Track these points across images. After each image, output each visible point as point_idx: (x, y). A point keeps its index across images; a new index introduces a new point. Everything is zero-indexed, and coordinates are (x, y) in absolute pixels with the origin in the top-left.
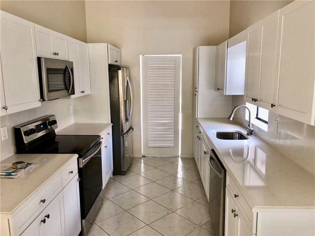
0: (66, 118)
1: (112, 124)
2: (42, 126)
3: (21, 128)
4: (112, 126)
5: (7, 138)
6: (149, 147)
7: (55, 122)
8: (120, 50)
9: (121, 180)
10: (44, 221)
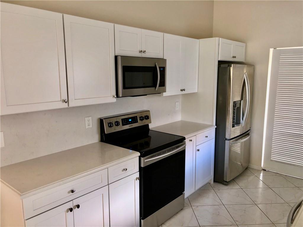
0: (169, 115)
1: (216, 127)
2: (130, 120)
3: (104, 120)
4: (216, 128)
5: (91, 127)
6: (272, 160)
7: (147, 117)
8: (245, 44)
9: (219, 190)
10: (71, 210)
